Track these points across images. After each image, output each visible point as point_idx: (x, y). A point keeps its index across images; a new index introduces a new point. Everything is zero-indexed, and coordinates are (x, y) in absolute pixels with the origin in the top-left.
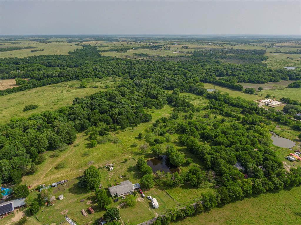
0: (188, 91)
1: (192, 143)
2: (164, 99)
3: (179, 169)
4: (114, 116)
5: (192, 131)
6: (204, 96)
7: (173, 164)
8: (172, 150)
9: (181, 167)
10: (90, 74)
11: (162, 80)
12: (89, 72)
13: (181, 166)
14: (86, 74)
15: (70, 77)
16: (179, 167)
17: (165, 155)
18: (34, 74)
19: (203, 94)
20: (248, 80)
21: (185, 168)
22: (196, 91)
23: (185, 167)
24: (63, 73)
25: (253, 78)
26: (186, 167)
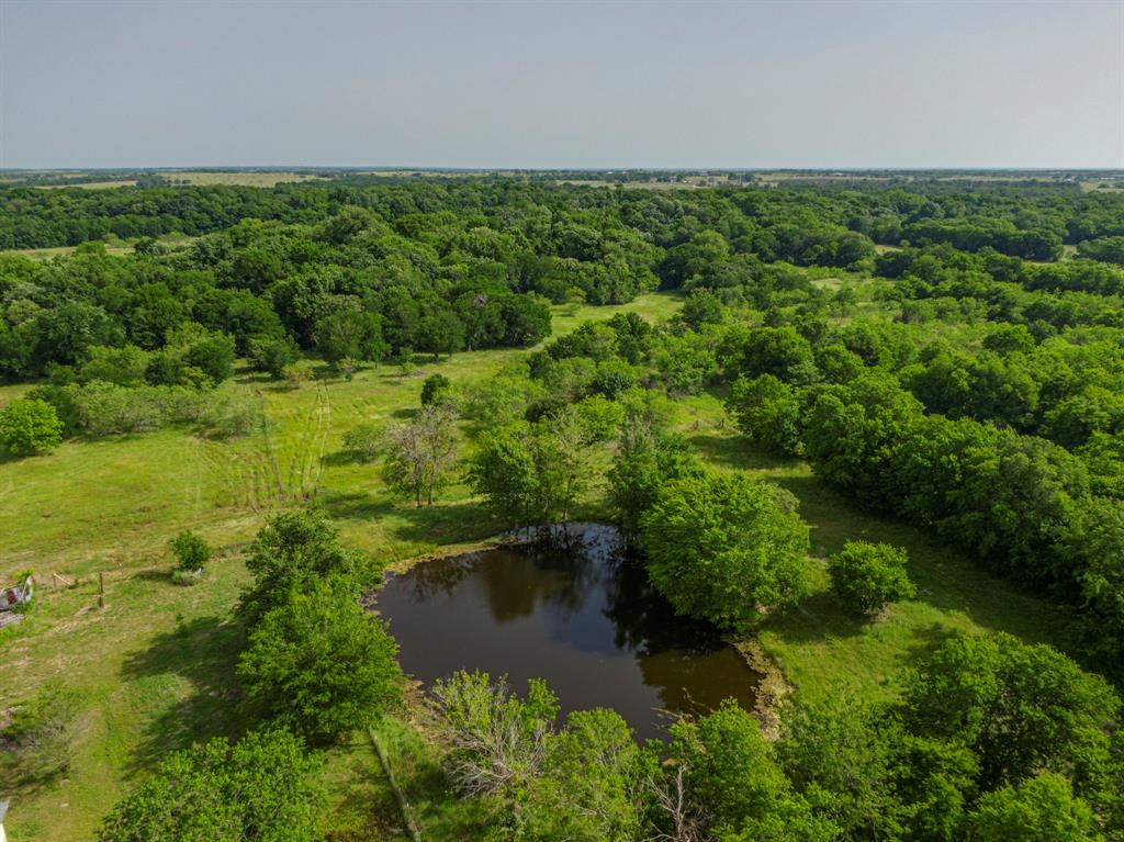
0: (771, 254)
1: (871, 414)
2: (637, 264)
3: (758, 663)
4: (297, 299)
5: (838, 365)
6: (862, 269)
7: (681, 604)
8: (673, 462)
9: (770, 640)
10: (309, 210)
11: (639, 214)
12: (306, 201)
13: (766, 624)
14: (291, 209)
15: (213, 219)
16: (752, 634)
17: (605, 521)
18: (56, 208)
19: (854, 260)
20: (1067, 233)
21: (820, 649)
22: (816, 251)
23: (820, 638)
24: (181, 202)
25: (1094, 220)
26: (838, 643)
